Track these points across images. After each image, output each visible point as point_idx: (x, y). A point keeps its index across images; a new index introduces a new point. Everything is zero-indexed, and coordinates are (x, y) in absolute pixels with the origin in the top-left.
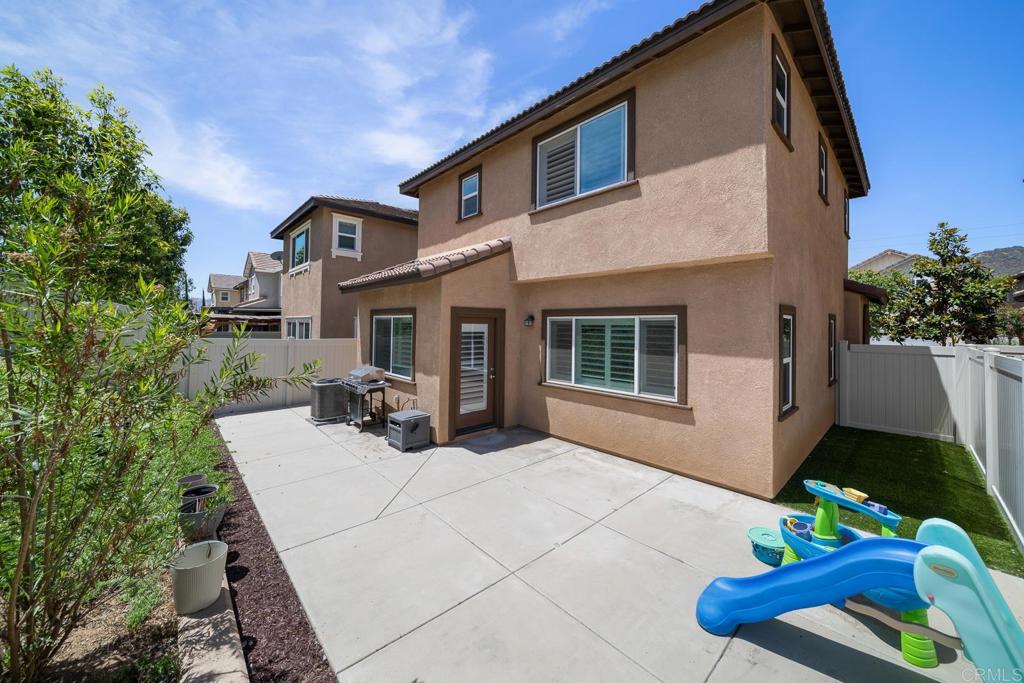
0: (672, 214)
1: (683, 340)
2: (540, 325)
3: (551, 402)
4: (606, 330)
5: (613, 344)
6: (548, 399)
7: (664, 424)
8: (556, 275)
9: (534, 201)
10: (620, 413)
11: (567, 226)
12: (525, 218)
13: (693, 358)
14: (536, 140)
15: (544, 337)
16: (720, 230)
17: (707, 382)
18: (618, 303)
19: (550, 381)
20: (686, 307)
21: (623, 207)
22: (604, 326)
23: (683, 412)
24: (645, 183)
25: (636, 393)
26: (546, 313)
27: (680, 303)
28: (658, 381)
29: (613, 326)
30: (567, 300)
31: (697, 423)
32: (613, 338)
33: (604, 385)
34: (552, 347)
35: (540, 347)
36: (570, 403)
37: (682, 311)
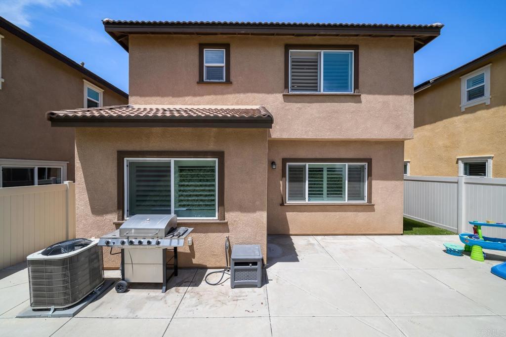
0: (377, 115)
1: (370, 175)
2: (281, 168)
3: (290, 215)
4: (324, 170)
5: (328, 178)
6: (287, 213)
7: (361, 214)
8: (305, 137)
9: (286, 87)
10: (338, 213)
11: (313, 110)
12: (280, 96)
13: (374, 182)
14: (288, 47)
15: (284, 175)
16: (398, 127)
17: (380, 192)
18: (336, 156)
19: (289, 202)
20: (371, 159)
21: (350, 106)
22: (322, 168)
23: (370, 207)
24: (364, 97)
25: (346, 201)
26: (285, 161)
27: (368, 157)
28: (356, 194)
29: (328, 168)
30: (302, 154)
31: (376, 211)
32: (328, 174)
33: (323, 200)
34: (290, 181)
35: (281, 182)
36: (305, 213)
37: (369, 161)
